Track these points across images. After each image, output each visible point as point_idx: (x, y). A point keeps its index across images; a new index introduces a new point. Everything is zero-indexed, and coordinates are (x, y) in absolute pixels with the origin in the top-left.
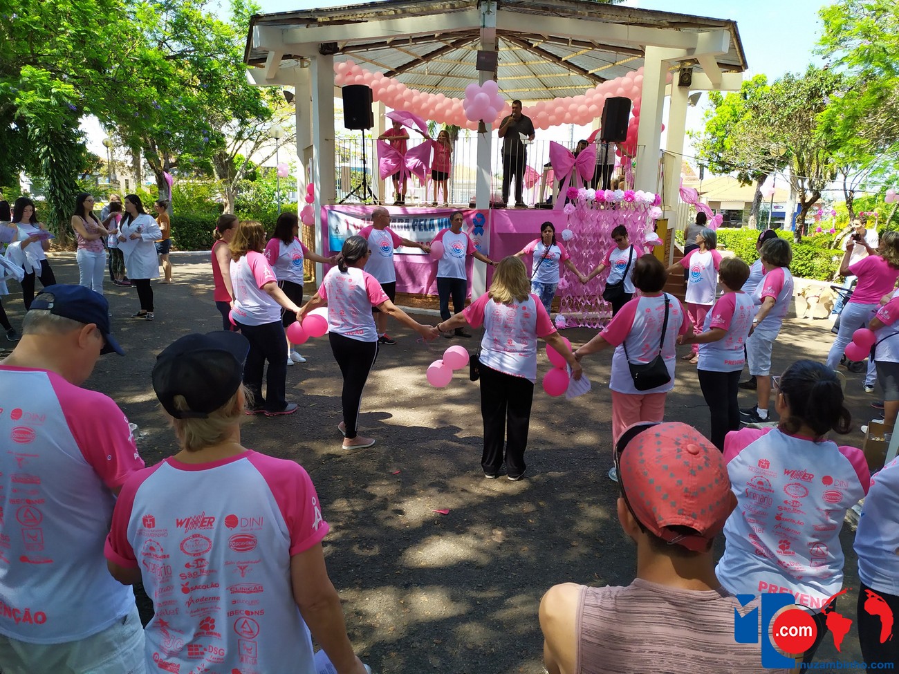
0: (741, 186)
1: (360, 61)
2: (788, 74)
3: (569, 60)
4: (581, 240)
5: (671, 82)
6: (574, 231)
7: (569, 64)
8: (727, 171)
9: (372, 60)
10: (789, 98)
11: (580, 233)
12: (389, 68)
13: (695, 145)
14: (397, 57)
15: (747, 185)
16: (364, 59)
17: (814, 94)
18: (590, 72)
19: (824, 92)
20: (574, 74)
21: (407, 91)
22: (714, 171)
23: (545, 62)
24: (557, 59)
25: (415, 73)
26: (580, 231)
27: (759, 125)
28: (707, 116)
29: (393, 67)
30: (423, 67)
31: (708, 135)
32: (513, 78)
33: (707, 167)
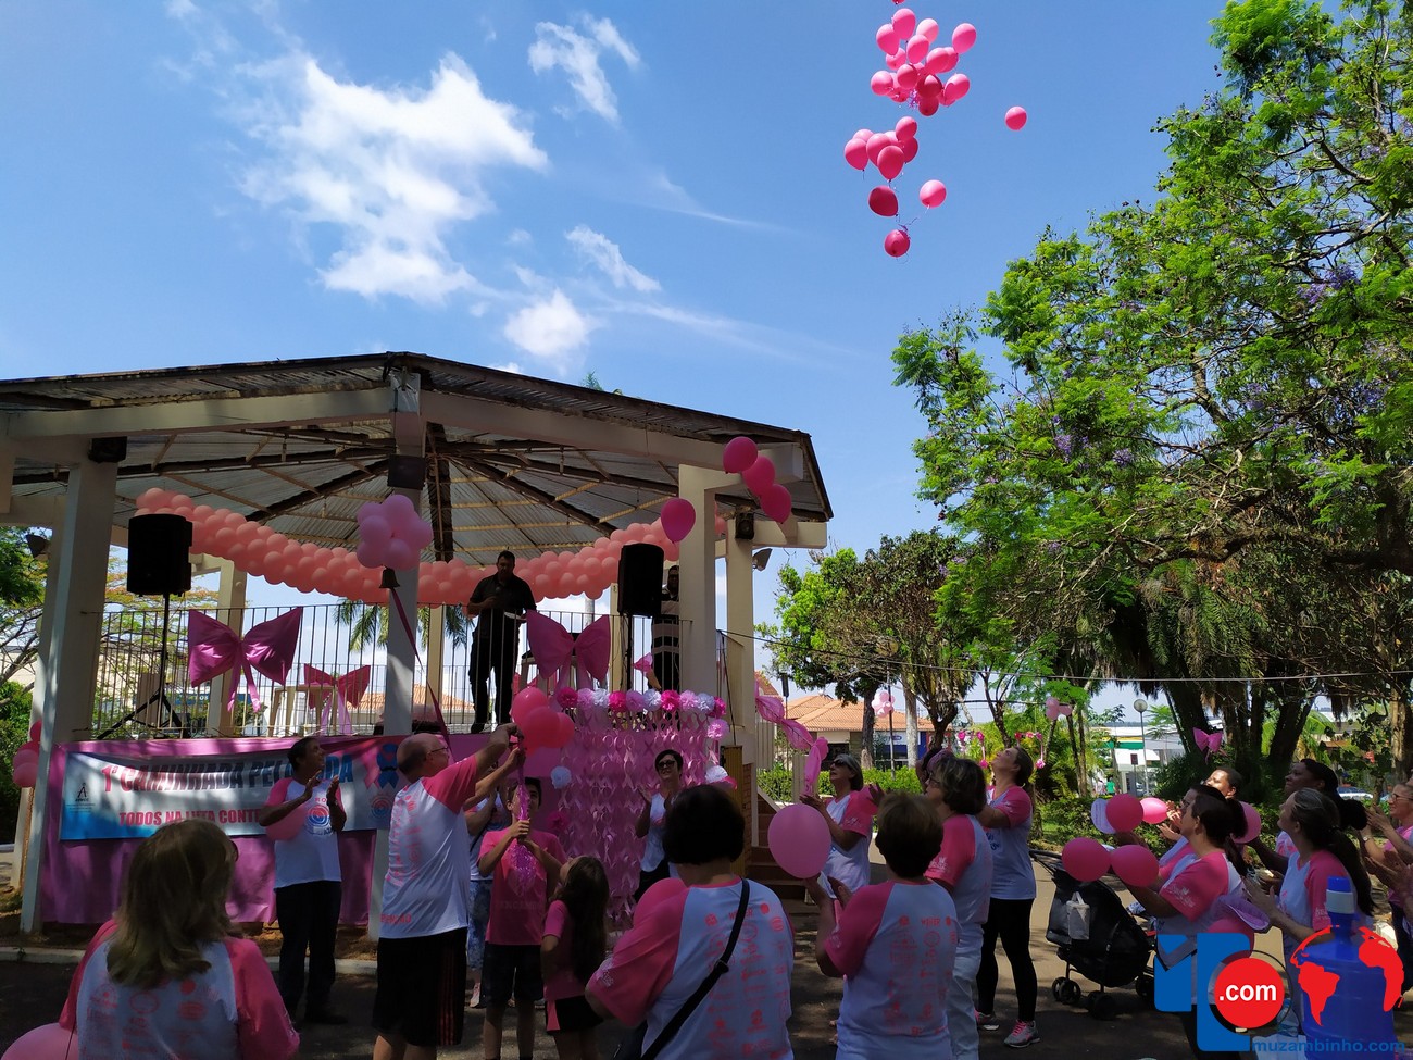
0: (843, 706)
1: (196, 491)
2: (885, 538)
3: (566, 501)
4: (587, 786)
5: (724, 535)
6: (573, 770)
7: (566, 507)
8: (821, 684)
9: (220, 491)
10: (892, 570)
11: (586, 774)
12: (254, 505)
13: (771, 645)
14: (270, 488)
15: (850, 703)
16: (204, 488)
17: (924, 563)
18: (601, 521)
19: (937, 561)
20: (575, 523)
21: (292, 545)
22: (802, 684)
23: (528, 503)
24: (547, 498)
25: (305, 515)
26: (585, 770)
27: (858, 607)
28: (783, 605)
29: (265, 503)
30: (317, 505)
31: (788, 632)
32: (478, 528)
33: (792, 678)
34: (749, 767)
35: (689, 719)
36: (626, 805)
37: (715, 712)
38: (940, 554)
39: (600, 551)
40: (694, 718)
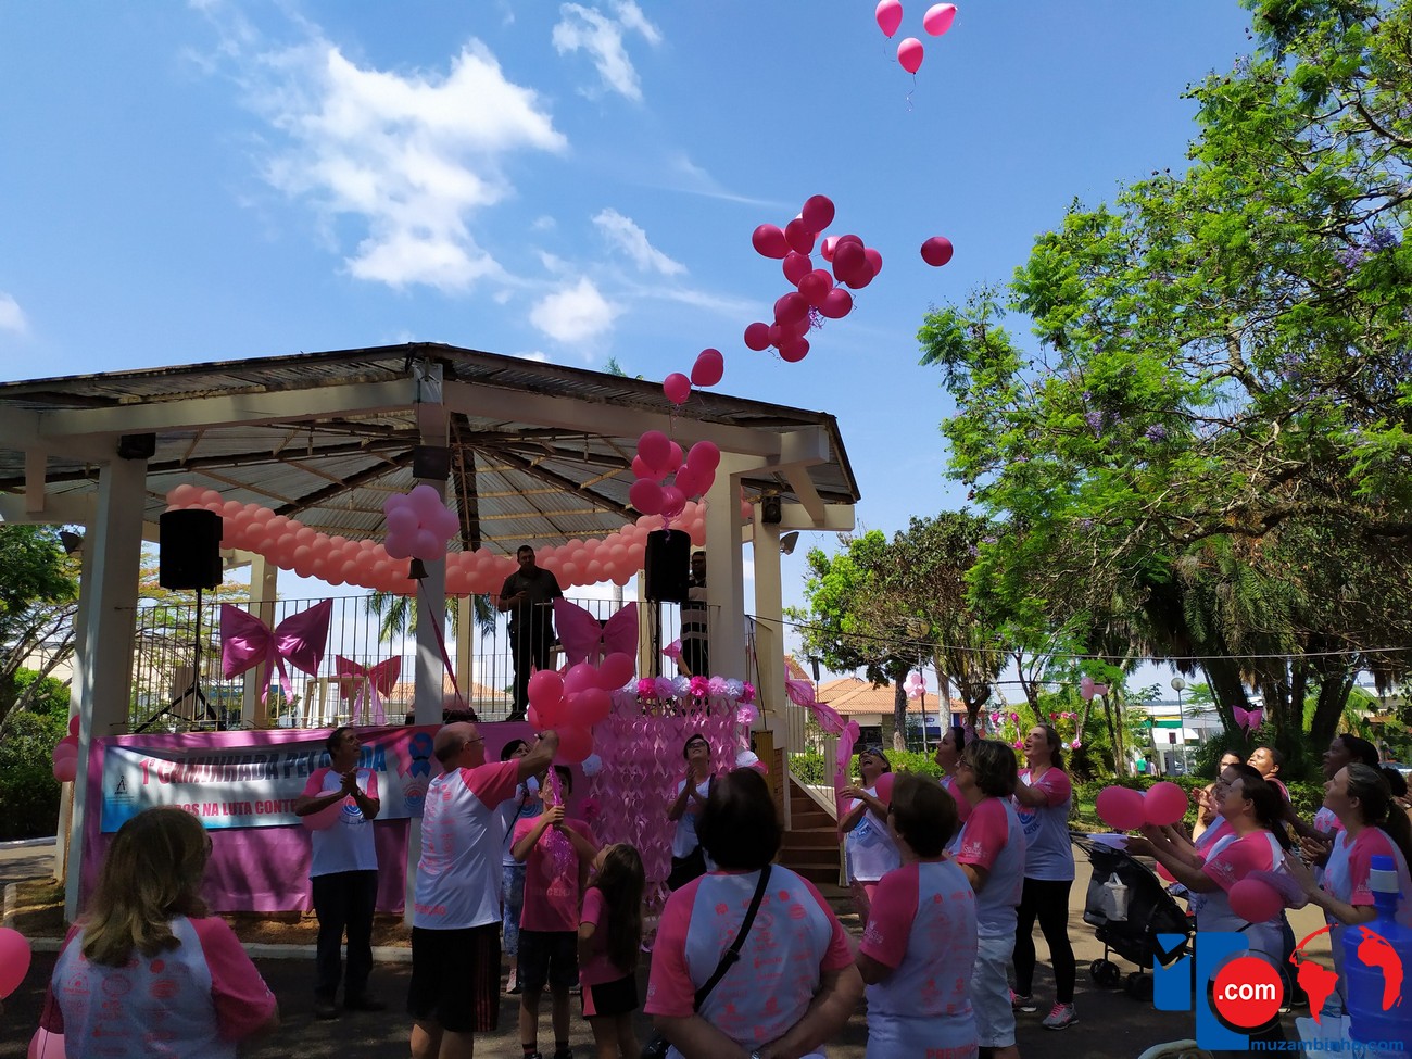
0: (874, 688)
1: (226, 485)
2: (914, 519)
3: (592, 488)
4: (618, 773)
5: (751, 520)
6: (604, 757)
7: (591, 495)
8: (852, 667)
9: (248, 485)
10: (922, 551)
11: (616, 761)
12: (283, 499)
13: (800, 628)
14: (298, 481)
15: (882, 686)
16: (233, 483)
17: (954, 544)
18: (627, 507)
19: (967, 542)
20: (601, 510)
21: (321, 538)
22: (833, 668)
23: (554, 491)
24: (572, 486)
25: (333, 508)
26: (615, 757)
27: (888, 590)
28: (812, 588)
29: (294, 496)
30: (344, 497)
31: (817, 615)
32: (505, 517)
33: (822, 661)
34: (780, 752)
35: (719, 704)
36: (657, 792)
37: (745, 697)
38: (970, 534)
39: (626, 537)
40: (724, 703)
